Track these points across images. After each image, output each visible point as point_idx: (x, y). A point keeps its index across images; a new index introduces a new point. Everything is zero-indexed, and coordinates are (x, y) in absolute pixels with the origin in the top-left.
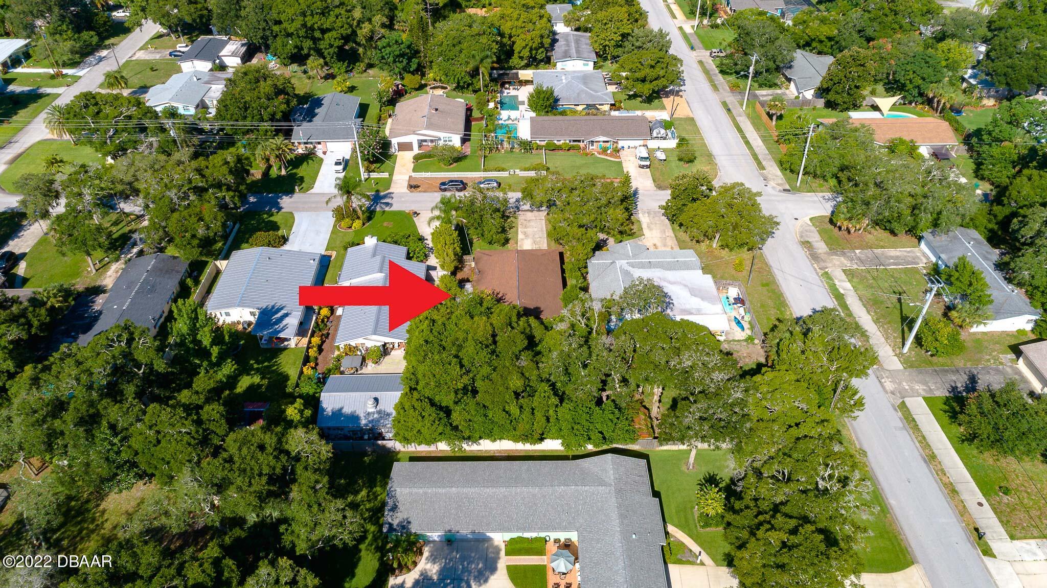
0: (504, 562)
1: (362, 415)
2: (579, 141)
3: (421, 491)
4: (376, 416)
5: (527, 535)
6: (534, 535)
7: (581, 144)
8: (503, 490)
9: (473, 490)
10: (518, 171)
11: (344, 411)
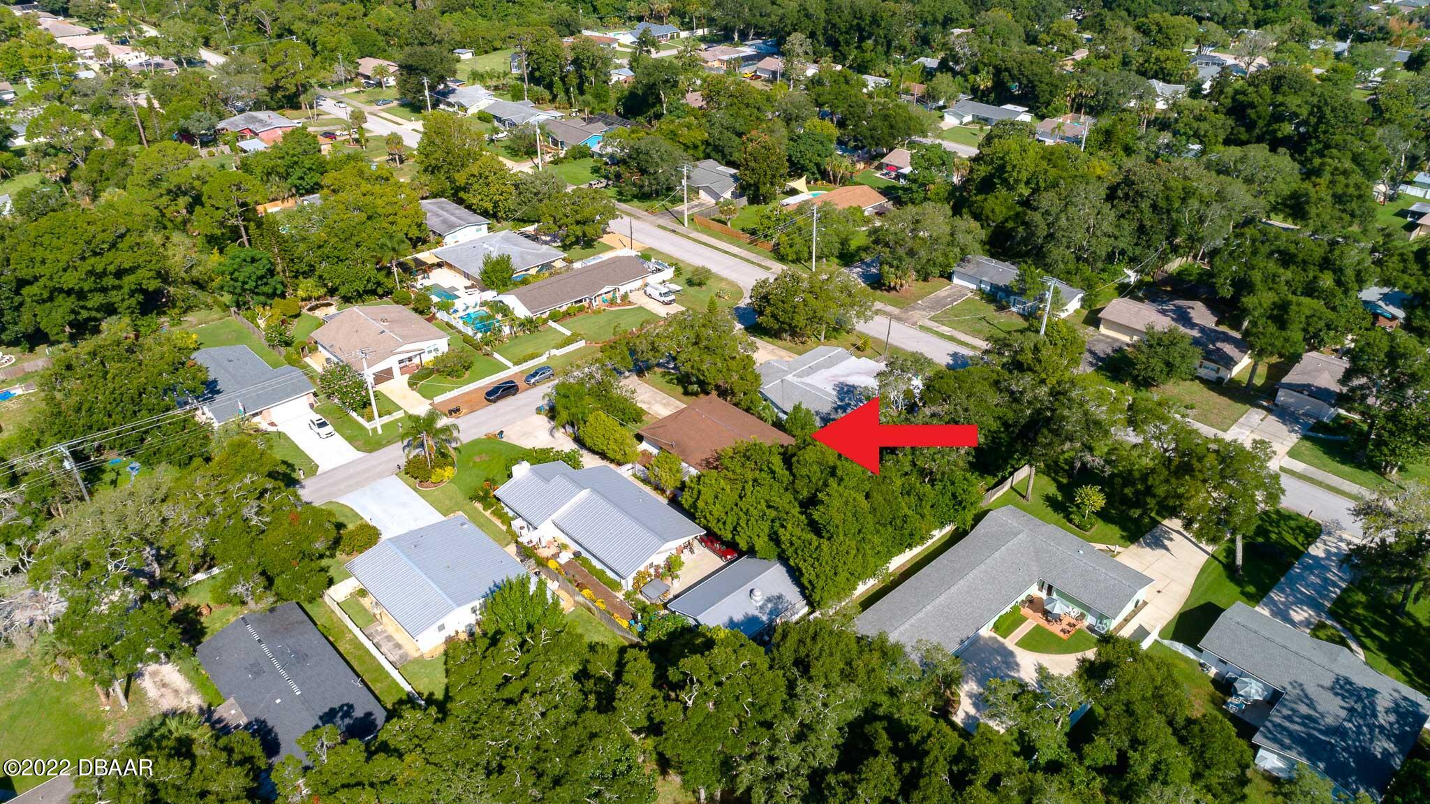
0: (1010, 643)
1: (756, 613)
2: (581, 301)
3: (907, 625)
4: (769, 605)
5: (1003, 612)
6: (1008, 609)
7: (585, 304)
8: (961, 582)
9: (942, 598)
10: (554, 352)
11: (735, 619)
